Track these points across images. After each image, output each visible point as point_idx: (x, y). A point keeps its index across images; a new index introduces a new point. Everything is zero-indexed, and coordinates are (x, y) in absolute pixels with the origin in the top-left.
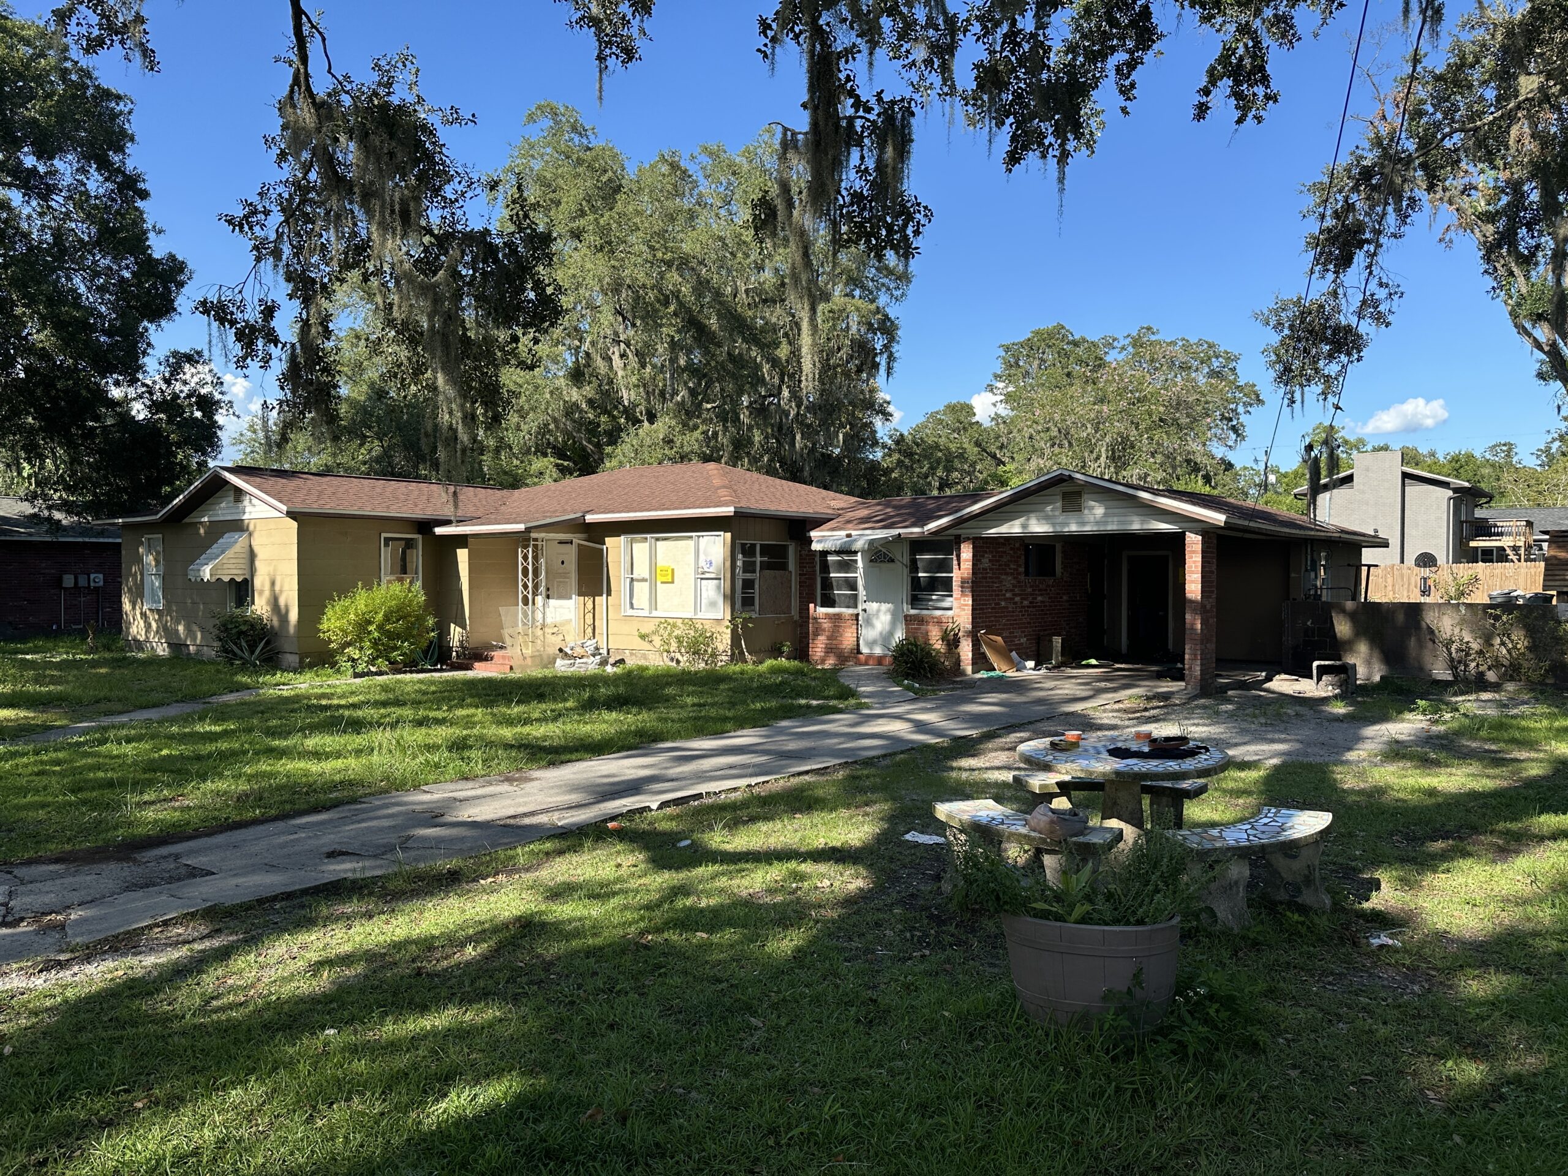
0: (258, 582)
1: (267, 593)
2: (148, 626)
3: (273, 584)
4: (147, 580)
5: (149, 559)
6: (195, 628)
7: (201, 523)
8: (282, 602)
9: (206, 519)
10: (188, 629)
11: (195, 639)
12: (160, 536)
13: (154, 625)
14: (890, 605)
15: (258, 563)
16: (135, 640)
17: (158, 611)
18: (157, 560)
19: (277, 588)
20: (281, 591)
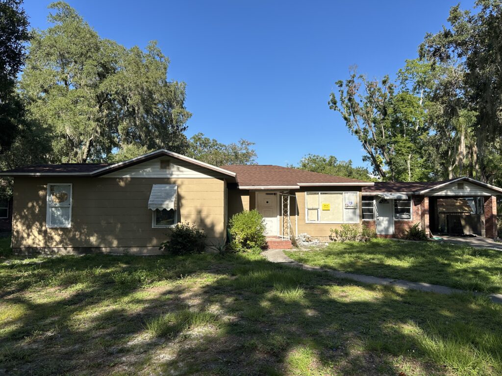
0: (184, 211)
1: (193, 216)
2: (48, 238)
3: (199, 212)
4: (49, 211)
5: (52, 199)
6: (110, 238)
7: (122, 179)
8: (208, 221)
9: (128, 176)
10: (102, 239)
11: (109, 245)
12: (71, 184)
13: (57, 238)
14: (387, 218)
15: (183, 201)
16: (29, 248)
17: (64, 230)
18: (61, 199)
19: (204, 214)
20: (207, 216)
